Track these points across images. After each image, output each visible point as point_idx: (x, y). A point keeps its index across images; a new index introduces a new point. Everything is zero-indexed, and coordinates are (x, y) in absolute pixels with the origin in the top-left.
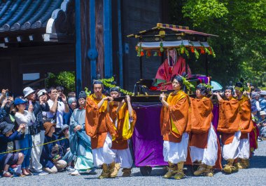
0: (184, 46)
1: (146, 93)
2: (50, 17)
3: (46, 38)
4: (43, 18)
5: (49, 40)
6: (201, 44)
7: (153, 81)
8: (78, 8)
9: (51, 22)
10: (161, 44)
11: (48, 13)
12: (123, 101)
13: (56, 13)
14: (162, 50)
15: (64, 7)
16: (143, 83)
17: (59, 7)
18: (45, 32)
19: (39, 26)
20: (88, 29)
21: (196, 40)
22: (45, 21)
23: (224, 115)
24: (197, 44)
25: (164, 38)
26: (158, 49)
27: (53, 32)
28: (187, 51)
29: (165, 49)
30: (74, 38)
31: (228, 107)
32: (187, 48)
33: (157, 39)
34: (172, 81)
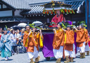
0: (62, 9)
1: (48, 28)
2: (79, 7)
3: (78, 12)
4: (77, 7)
5: (78, 13)
6: (69, 9)
7: (50, 23)
8: (86, 4)
9: (79, 8)
10: (53, 9)
11: (78, 6)
12: (38, 32)
13: (80, 5)
14: (53, 11)
15: (82, 4)
16: (46, 24)
17: (81, 4)
18: (77, 11)
19: (76, 9)
20: (89, 10)
21: (67, 7)
22: (77, 8)
23: (79, 36)
24: (67, 9)
25: (54, 6)
26: (52, 11)
27: (79, 10)
28: (64, 12)
29: (55, 11)
30: (85, 12)
31: (80, 33)
32: (64, 10)
33: (52, 7)
34: (58, 24)
